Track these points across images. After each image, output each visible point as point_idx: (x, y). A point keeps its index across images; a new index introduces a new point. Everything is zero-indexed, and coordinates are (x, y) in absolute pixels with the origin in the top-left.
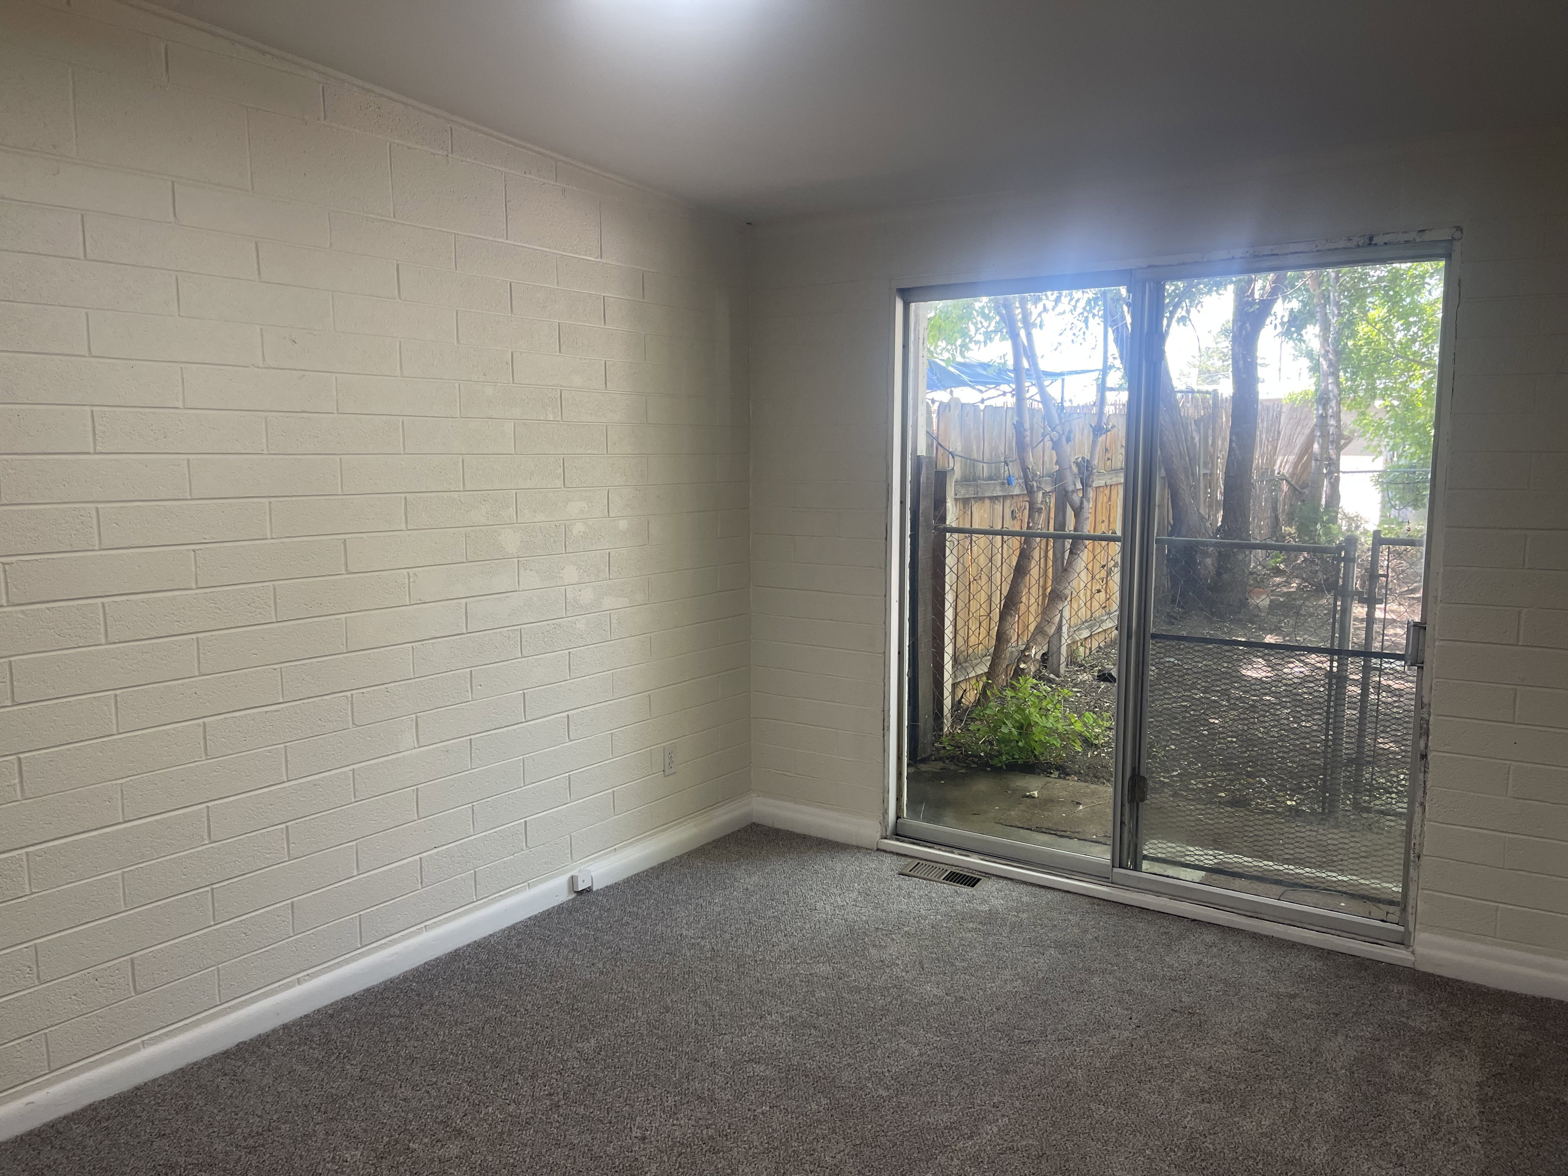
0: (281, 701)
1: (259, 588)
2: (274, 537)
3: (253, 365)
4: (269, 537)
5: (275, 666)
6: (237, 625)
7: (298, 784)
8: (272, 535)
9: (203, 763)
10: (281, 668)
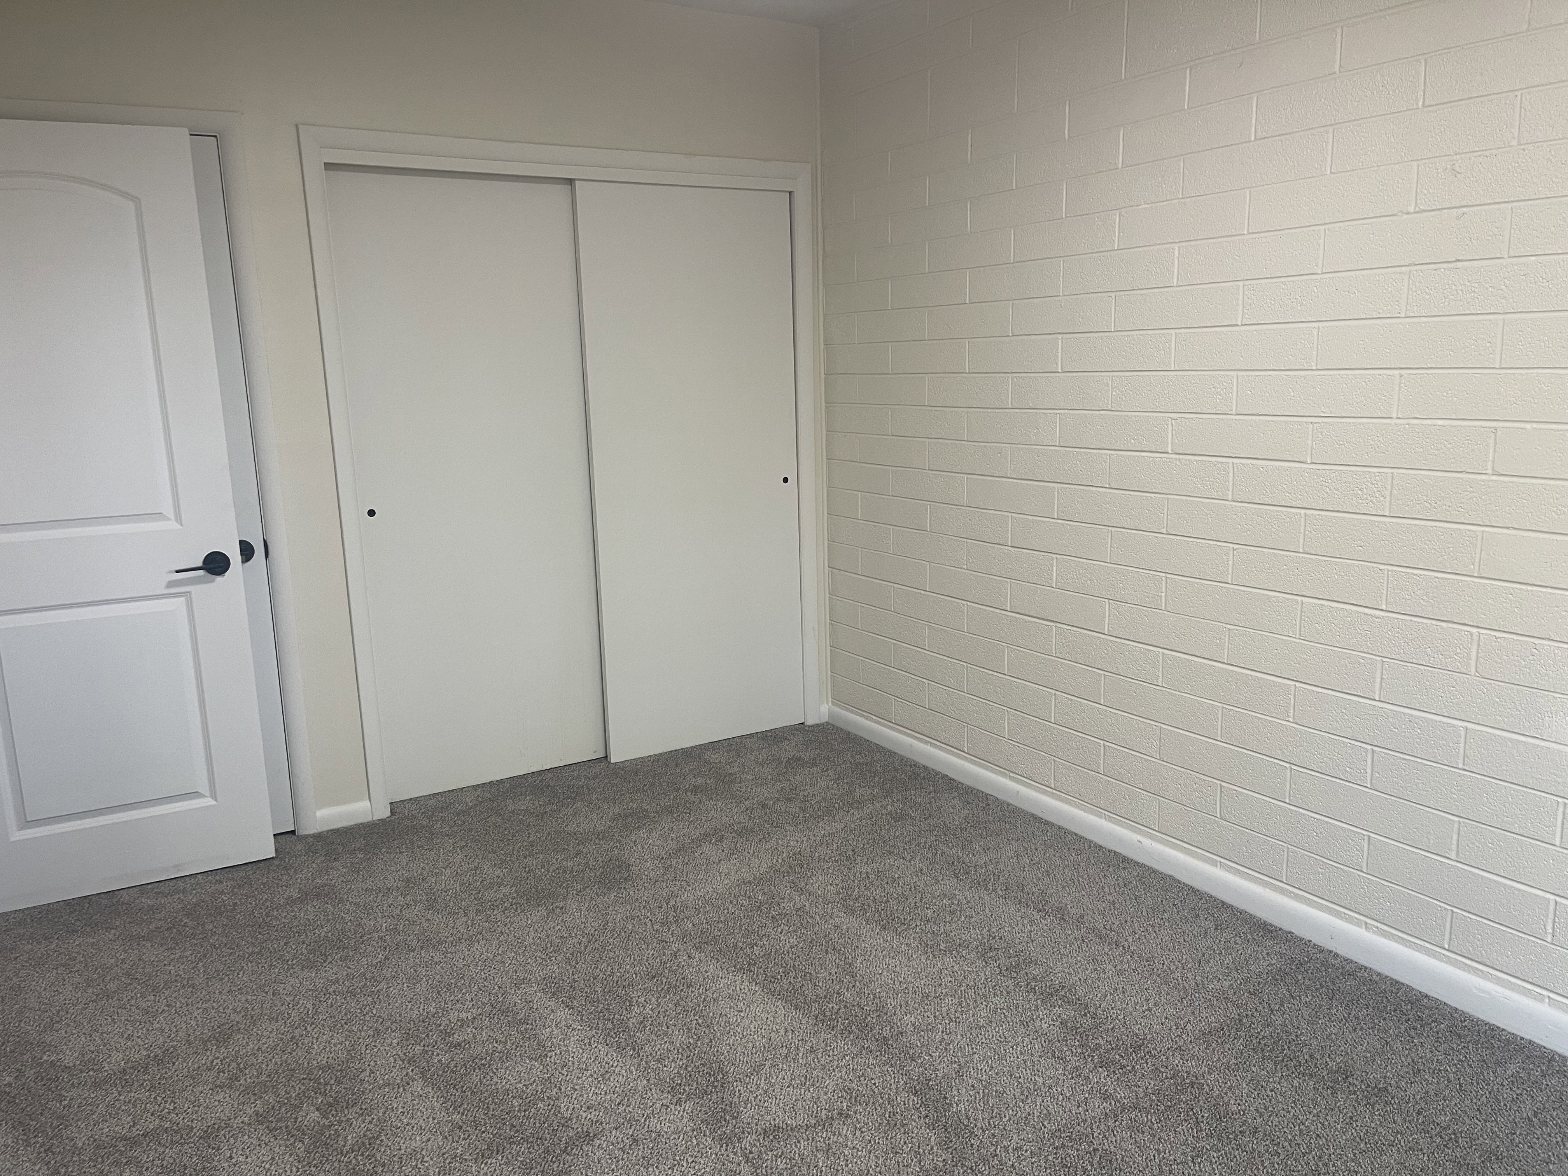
0: (1384, 607)
1: (1374, 473)
2: (1400, 416)
3: (1402, 212)
4: (1394, 416)
5: (1382, 567)
6: (1345, 510)
7: (1390, 710)
8: (1397, 414)
9: (1295, 640)
10: (1388, 571)
